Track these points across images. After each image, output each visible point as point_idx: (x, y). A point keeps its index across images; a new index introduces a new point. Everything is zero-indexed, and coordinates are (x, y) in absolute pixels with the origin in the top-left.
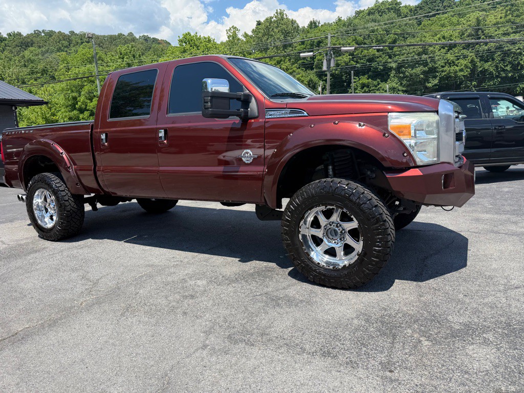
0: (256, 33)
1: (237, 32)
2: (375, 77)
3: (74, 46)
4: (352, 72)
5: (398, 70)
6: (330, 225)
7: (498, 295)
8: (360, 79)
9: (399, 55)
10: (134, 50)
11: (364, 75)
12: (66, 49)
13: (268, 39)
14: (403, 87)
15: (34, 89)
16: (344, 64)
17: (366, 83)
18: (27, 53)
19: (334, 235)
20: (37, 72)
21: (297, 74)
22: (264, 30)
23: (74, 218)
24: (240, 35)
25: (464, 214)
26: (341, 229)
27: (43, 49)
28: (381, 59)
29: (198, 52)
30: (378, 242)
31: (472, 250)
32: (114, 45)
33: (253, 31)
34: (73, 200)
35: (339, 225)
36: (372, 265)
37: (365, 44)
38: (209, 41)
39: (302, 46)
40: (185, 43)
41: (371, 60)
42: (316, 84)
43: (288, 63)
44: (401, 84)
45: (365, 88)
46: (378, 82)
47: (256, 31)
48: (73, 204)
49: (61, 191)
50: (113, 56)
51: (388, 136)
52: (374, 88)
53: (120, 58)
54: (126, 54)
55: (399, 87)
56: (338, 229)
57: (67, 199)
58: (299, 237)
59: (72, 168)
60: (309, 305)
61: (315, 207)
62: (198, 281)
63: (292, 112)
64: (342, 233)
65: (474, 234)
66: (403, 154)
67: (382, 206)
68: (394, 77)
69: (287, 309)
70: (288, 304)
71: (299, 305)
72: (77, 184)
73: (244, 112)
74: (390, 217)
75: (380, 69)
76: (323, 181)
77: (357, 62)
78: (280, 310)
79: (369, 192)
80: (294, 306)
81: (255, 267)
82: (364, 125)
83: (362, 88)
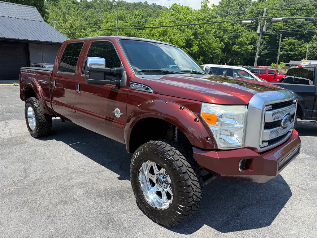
0: (221, 4)
1: (208, 3)
2: (300, 38)
3: (114, 9)
4: (281, 35)
6: (160, 175)
8: (289, 39)
10: (143, 13)
11: (292, 36)
12: (109, 10)
13: (228, 8)
16: (278, 28)
17: (293, 42)
18: (88, 12)
20: (92, 24)
21: (244, 33)
22: (226, 3)
23: (44, 126)
24: (210, 6)
26: (166, 180)
27: (97, 10)
28: (307, 26)
29: (180, 15)
30: (181, 201)
32: (136, 9)
33: (220, 3)
34: (44, 116)
35: (164, 177)
37: (297, 14)
38: (188, 9)
39: (251, 14)
40: (173, 10)
41: (299, 26)
42: (256, 40)
43: (239, 25)
45: (292, 45)
46: (302, 42)
47: (221, 3)
49: (38, 110)
50: (131, 16)
51: (199, 121)
52: (298, 46)
53: (135, 17)
54: (138, 15)
56: (163, 180)
57: (40, 115)
58: (138, 178)
59: (42, 97)
60: (126, 233)
61: (148, 161)
62: (80, 190)
63: (144, 88)
64: (166, 184)
65: (301, 190)
66: (207, 138)
67: (191, 172)
68: (315, 39)
69: (109, 233)
70: (113, 228)
71: (120, 231)
72: (44, 108)
73: (116, 82)
74: (197, 182)
75: (305, 33)
76: (156, 143)
77: (289, 27)
78: (104, 233)
79: (184, 160)
80: (115, 232)
81: (122, 186)
82: (184, 108)
83: (289, 46)
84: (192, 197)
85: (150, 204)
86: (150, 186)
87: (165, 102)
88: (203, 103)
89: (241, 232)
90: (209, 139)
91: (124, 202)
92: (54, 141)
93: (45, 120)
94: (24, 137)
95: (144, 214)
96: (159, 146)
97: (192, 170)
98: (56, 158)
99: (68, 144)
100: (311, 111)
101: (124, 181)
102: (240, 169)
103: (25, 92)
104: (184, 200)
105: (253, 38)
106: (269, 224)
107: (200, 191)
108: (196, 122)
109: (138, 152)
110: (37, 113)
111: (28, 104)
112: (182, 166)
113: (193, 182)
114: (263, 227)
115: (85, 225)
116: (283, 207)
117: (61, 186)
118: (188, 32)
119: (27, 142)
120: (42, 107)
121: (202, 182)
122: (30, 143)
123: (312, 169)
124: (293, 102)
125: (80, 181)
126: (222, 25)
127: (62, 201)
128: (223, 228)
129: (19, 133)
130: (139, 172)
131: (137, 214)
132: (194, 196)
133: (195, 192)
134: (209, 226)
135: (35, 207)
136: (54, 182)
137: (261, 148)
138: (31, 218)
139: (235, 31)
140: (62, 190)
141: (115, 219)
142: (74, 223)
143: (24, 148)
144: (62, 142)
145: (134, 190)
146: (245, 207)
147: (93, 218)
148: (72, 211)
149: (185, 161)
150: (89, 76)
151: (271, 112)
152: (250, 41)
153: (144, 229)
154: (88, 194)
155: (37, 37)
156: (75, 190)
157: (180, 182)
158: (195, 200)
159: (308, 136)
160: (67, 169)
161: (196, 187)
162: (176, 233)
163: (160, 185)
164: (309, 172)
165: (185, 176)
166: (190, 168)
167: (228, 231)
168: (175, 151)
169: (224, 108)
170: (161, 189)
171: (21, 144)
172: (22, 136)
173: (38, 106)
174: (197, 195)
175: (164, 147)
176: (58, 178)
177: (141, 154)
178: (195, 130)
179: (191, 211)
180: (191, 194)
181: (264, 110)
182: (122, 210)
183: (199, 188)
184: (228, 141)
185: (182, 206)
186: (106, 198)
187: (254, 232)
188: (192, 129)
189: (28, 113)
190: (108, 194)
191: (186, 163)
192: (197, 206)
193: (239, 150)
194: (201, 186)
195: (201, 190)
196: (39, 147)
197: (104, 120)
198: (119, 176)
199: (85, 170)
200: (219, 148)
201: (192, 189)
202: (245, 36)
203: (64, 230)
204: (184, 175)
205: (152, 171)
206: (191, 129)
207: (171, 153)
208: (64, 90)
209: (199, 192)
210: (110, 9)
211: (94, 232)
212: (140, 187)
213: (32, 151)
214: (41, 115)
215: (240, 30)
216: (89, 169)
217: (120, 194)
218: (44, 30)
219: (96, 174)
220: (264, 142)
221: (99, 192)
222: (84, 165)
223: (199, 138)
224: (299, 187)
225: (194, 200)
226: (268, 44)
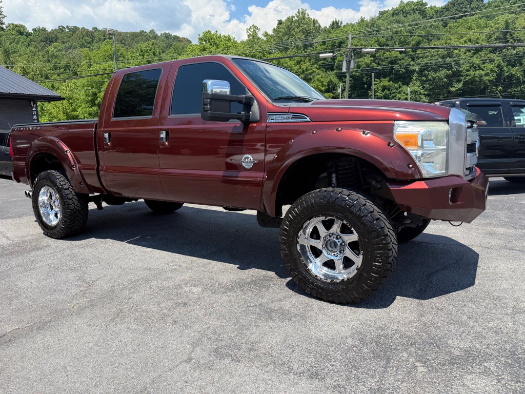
0: (277, 32)
1: (257, 31)
2: (396, 80)
3: (96, 43)
4: (373, 74)
5: (421, 72)
6: (330, 236)
7: (505, 319)
8: (381, 81)
9: (422, 57)
10: (155, 47)
11: (385, 77)
12: (89, 45)
13: (289, 38)
14: (426, 90)
15: (56, 85)
16: (364, 66)
17: (387, 85)
18: (51, 49)
19: (334, 248)
20: (60, 68)
21: (317, 75)
22: (285, 30)
23: (77, 216)
24: (260, 35)
25: (477, 227)
26: (341, 241)
27: (67, 45)
29: (218, 50)
30: (378, 257)
31: (482, 267)
32: (135, 42)
33: (274, 30)
34: (76, 199)
35: (339, 237)
36: (371, 281)
37: (388, 45)
38: (229, 39)
39: (323, 46)
40: (205, 41)
41: (393, 62)
42: (335, 85)
43: (308, 63)
44: (424, 87)
45: (386, 91)
46: (399, 85)
47: (276, 31)
48: (76, 203)
49: (65, 189)
50: (133, 53)
51: (393, 145)
52: (395, 91)
53: (140, 55)
54: (147, 51)
55: (421, 91)
56: (337, 241)
57: (71, 197)
58: (296, 247)
59: (76, 166)
60: (303, 319)
62: (193, 287)
63: (295, 117)
64: (342, 245)
66: (408, 165)
67: (385, 219)
68: (416, 80)
69: (280, 323)
70: (281, 318)
71: (293, 319)
72: (80, 183)
73: (246, 115)
74: (392, 231)
75: (402, 71)
76: (324, 190)
77: (379, 64)
78: (272, 324)
80: (287, 320)
81: (253, 276)
82: (368, 133)
83: (383, 91)
85: (321, 279)
86: (314, 257)
88: (396, 122)
90: (411, 166)
92: (93, 240)
97: (384, 216)
102: (450, 201)
105: (331, 82)
106: (472, 284)
107: (396, 243)
108: (390, 147)
110: (65, 194)
114: (468, 287)
116: (477, 266)
117: (161, 288)
119: (48, 245)
120: (75, 183)
122: (56, 247)
125: (185, 279)
126: (283, 63)
127: (178, 304)
129: (23, 236)
130: (298, 237)
131: (300, 299)
132: (393, 250)
133: (393, 243)
135: (141, 316)
137: (466, 176)
138: (148, 327)
139: (303, 72)
141: (276, 308)
142: (220, 322)
144: (109, 240)
146: (433, 273)
147: (243, 313)
149: (373, 205)
150: (210, 107)
151: (470, 131)
152: (327, 87)
158: (394, 254)
161: (393, 238)
164: (484, 232)
165: (379, 223)
166: (381, 213)
167: (431, 298)
168: (356, 195)
170: (332, 257)
171: (41, 249)
174: (395, 248)
176: (146, 280)
180: (390, 246)
182: (276, 299)
183: (395, 240)
185: (380, 264)
186: (242, 290)
190: (240, 286)
191: (376, 208)
194: (396, 236)
199: (180, 266)
200: (425, 175)
201: (390, 240)
202: (318, 80)
203: (211, 330)
204: (378, 221)
209: (396, 245)
210: (89, 43)
211: (257, 325)
215: (311, 71)
216: (185, 264)
217: (258, 284)
219: (203, 268)
221: (225, 286)
224: (482, 247)
226: (353, 91)
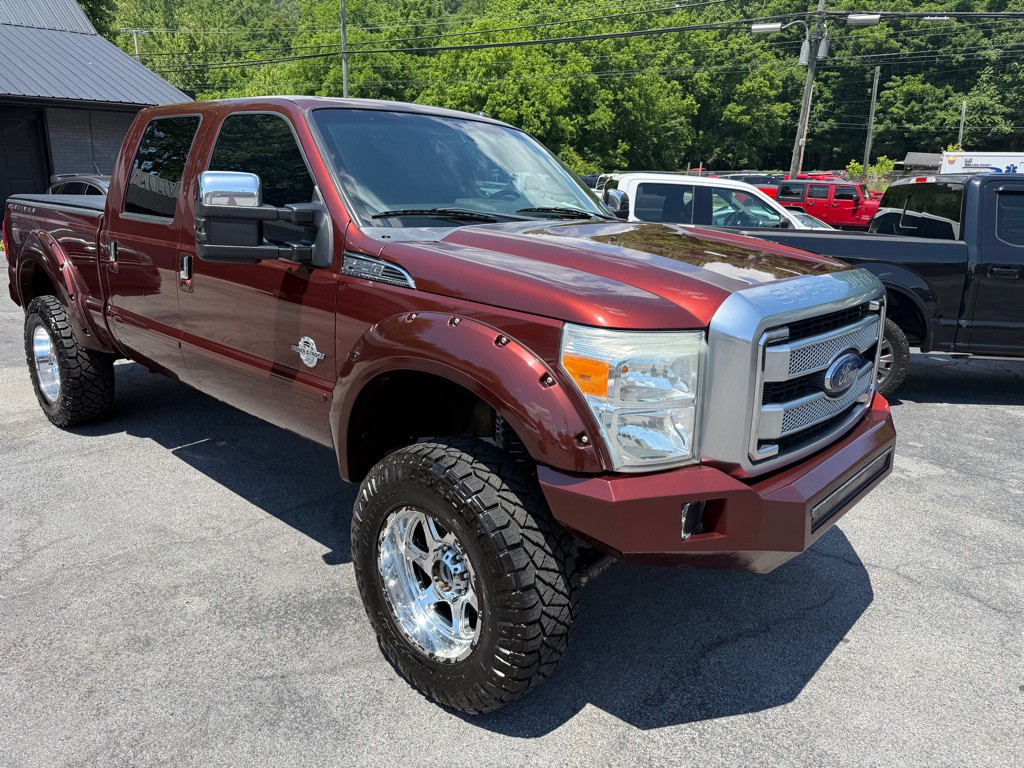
2: (941, 79)
4: (878, 68)
5: (1002, 65)
6: (444, 552)
8: (904, 82)
9: (1009, 30)
11: (914, 74)
14: (1008, 106)
16: (871, 46)
17: (919, 90)
20: (262, 36)
21: (761, 64)
28: (964, 38)
30: (504, 636)
31: (853, 642)
35: (458, 558)
41: (938, 41)
42: (801, 85)
44: (1004, 99)
45: (913, 103)
46: (947, 91)
49: (65, 338)
51: (553, 383)
52: (934, 104)
54: (415, 6)
55: (997, 106)
56: (452, 568)
57: (74, 355)
58: (377, 563)
59: (77, 297)
60: (336, 739)
61: (404, 509)
62: (197, 598)
63: (389, 271)
64: (463, 579)
65: (901, 584)
66: (579, 437)
67: (537, 545)
68: (988, 82)
69: (281, 741)
70: (295, 725)
71: (317, 733)
72: (85, 331)
73: (299, 251)
74: (556, 575)
75: (957, 61)
76: (426, 451)
77: (905, 43)
78: (264, 740)
79: (515, 504)
80: (301, 735)
81: (334, 585)
82: (508, 341)
83: (906, 103)
84: (538, 621)
85: (414, 643)
86: (418, 586)
87: (452, 322)
88: (567, 327)
89: (699, 725)
90: (585, 439)
91: (336, 637)
92: (123, 437)
93: (91, 369)
94: (24, 426)
95: (397, 676)
96: (437, 460)
97: (539, 538)
98: (126, 493)
99: (168, 446)
100: (954, 322)
101: (341, 565)
102: (686, 532)
103: (23, 277)
104: (512, 632)
105: (791, 78)
106: (789, 696)
107: (564, 600)
108: (545, 386)
109: (373, 480)
110: (63, 347)
111: (33, 318)
112: (507, 526)
113: (544, 575)
114: (771, 707)
115: (206, 714)
116: (841, 639)
117: (138, 590)
118: (577, 62)
119: (33, 442)
120: (76, 329)
121: (573, 572)
122: (44, 447)
123: (947, 512)
124: (872, 308)
125: (199, 571)
126: (689, 36)
127: (135, 640)
128: (645, 712)
129: (9, 414)
130: (378, 543)
131: (376, 674)
132: (545, 621)
133: (549, 605)
134: (601, 707)
135: (45, 662)
136: (115, 575)
137: (755, 463)
138: (33, 697)
139: (732, 55)
140: (138, 603)
141: (306, 694)
142: (171, 712)
143: (25, 462)
144: (148, 441)
145: (365, 600)
146: (721, 641)
147: (232, 694)
148: (166, 669)
149: (517, 508)
150: (209, 235)
151: (786, 349)
152: (781, 90)
153: (393, 724)
154: (222, 614)
155: (70, 85)
156: (180, 601)
157: (500, 575)
158: (548, 631)
159: (945, 404)
160: (160, 530)
161: (551, 591)
162: (496, 735)
163: (446, 584)
164: (935, 524)
165: (514, 559)
166: (535, 529)
167: (660, 724)
168: (485, 476)
169: (631, 340)
170: (448, 597)
171: (14, 448)
172: (18, 423)
173: (64, 325)
174: (556, 614)
175: (453, 466)
176: (130, 561)
177: (383, 486)
178: (546, 411)
179: (537, 664)
180: (536, 614)
181: (762, 342)
182: (329, 664)
183: (562, 593)
184: (650, 444)
185: (508, 652)
186: (279, 626)
187: (740, 722)
188: (538, 407)
189: (37, 349)
190: (286, 613)
191: (521, 514)
192: (558, 648)
193: (681, 472)
194: (568, 584)
195: (569, 598)
196: (72, 460)
197: (267, 374)
198: (327, 550)
199: (218, 533)
200: (618, 467)
201: (538, 598)
202: (763, 74)
203: (136, 733)
204: (511, 553)
205: (419, 538)
206: (534, 410)
207: (473, 484)
208: (157, 273)
209: (564, 606)
211: (232, 738)
212: (382, 592)
213: (48, 474)
214: (78, 354)
215: (748, 55)
216: (231, 529)
217: (324, 611)
218: (96, 63)
219: (254, 547)
220: (761, 443)
221: (258, 606)
222: (217, 518)
223: (560, 434)
224: (898, 574)
225: (546, 630)
226: (840, 100)
